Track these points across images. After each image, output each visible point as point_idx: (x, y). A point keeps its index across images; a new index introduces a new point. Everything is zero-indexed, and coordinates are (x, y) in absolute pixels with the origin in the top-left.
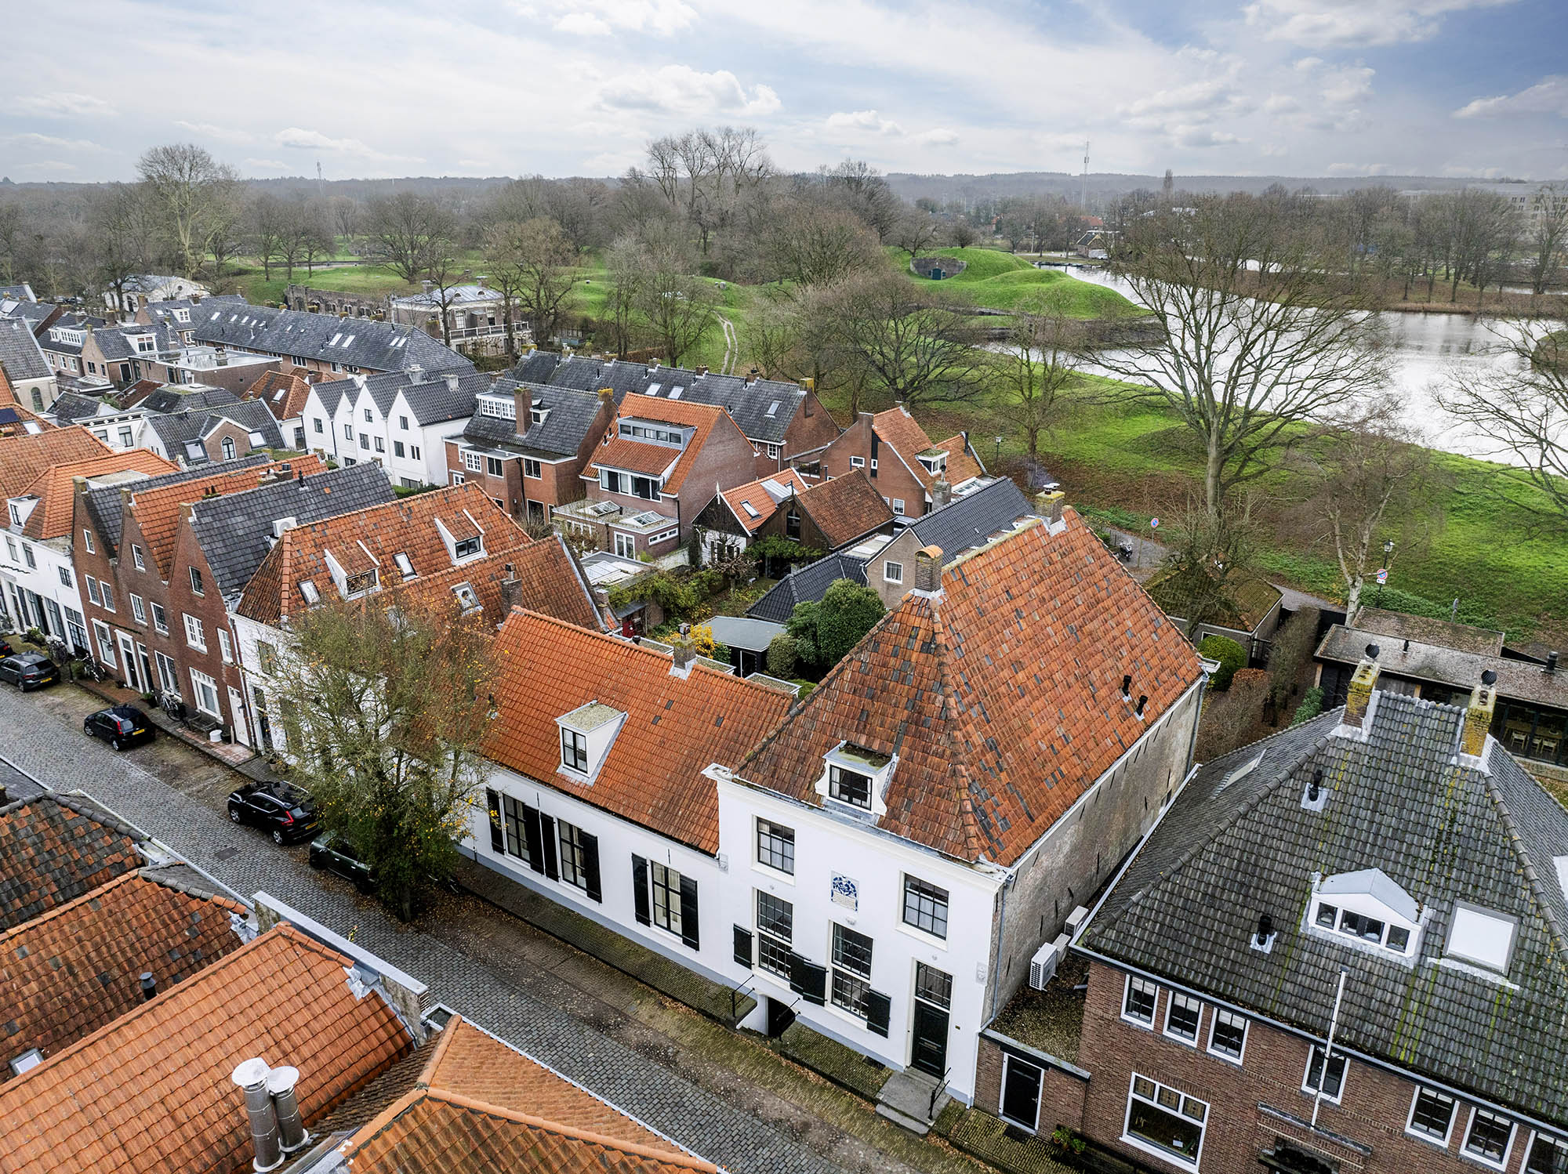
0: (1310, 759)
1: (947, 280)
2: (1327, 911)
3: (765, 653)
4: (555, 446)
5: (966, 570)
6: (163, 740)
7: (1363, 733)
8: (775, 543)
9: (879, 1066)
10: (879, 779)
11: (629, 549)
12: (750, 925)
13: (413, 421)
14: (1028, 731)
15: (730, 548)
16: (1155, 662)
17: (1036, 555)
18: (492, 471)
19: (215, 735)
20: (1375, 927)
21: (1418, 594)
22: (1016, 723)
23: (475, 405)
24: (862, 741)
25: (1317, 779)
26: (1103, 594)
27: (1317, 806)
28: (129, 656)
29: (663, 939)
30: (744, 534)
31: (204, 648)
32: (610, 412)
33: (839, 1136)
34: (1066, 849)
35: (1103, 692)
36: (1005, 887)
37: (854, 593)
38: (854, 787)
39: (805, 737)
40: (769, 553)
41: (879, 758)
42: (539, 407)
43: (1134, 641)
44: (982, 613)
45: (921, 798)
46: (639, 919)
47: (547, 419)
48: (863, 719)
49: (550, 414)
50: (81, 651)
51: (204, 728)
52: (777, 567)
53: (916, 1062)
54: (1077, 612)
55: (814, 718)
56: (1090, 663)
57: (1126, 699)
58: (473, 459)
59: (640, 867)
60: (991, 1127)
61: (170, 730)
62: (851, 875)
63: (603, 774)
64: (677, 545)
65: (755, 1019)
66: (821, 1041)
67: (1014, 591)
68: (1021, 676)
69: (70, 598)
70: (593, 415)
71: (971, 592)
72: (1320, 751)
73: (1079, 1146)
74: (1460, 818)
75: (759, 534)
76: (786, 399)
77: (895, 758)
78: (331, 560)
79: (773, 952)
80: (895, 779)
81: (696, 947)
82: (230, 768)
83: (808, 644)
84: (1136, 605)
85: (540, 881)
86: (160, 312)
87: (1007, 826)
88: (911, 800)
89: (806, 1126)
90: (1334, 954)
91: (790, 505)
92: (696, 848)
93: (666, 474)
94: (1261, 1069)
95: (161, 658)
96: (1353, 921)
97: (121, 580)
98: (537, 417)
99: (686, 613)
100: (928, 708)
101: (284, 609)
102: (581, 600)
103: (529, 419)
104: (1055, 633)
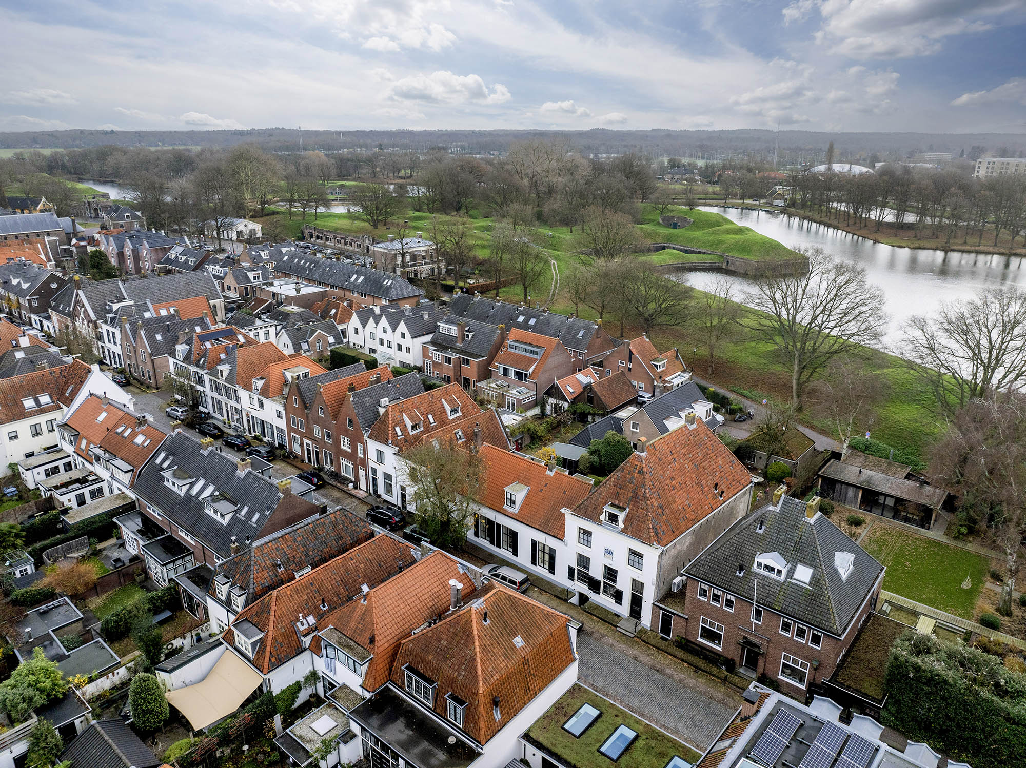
0: (760, 517)
1: (681, 230)
2: (759, 565)
3: (578, 461)
4: (476, 351)
5: (655, 444)
6: (327, 486)
7: (778, 509)
8: (581, 406)
9: (619, 616)
10: (622, 516)
11: (513, 404)
12: (575, 566)
13: (408, 335)
14: (675, 502)
15: (560, 407)
16: (730, 477)
17: (683, 438)
18: (446, 362)
19: (351, 486)
20: (772, 569)
21: (886, 444)
22: (670, 499)
23: (437, 327)
24: (617, 503)
25: (762, 524)
26: (710, 451)
27: (761, 532)
28: (308, 450)
29: (541, 571)
30: (567, 401)
31: (350, 450)
32: (503, 338)
33: (603, 636)
34: (687, 544)
35: (706, 489)
36: (662, 553)
37: (617, 438)
38: (613, 518)
39: (597, 500)
40: (579, 411)
41: (622, 509)
42: (468, 331)
43: (722, 469)
44: (660, 460)
45: (635, 523)
46: (532, 563)
47: (472, 337)
48: (617, 496)
49: (473, 335)
50: (281, 446)
51: (346, 482)
52: (582, 418)
53: (631, 615)
54: (698, 459)
55: (600, 494)
56: (702, 478)
57: (716, 492)
58: (438, 356)
59: (534, 543)
60: (655, 636)
61: (330, 482)
62: (611, 548)
63: (521, 509)
64: (535, 404)
65: (575, 600)
66: (598, 607)
67: (674, 452)
68: (674, 482)
69: (282, 424)
70: (496, 337)
71: (657, 452)
72: (763, 514)
73: (684, 642)
74: (803, 537)
75: (575, 401)
76: (588, 329)
77: (628, 509)
78: (405, 417)
79: (582, 576)
80: (627, 516)
81: (554, 574)
82: (360, 499)
83: (596, 459)
84: (724, 455)
85: (494, 549)
86: (254, 253)
87: (664, 534)
88: (632, 523)
89: (593, 632)
90: (761, 577)
91: (588, 388)
92: (556, 537)
93: (531, 370)
94: (739, 614)
95: (325, 452)
96: (767, 567)
97: (310, 418)
98: (468, 336)
99: (540, 438)
100: (639, 493)
101: (390, 438)
102: (502, 436)
103: (464, 337)
104: (689, 467)
